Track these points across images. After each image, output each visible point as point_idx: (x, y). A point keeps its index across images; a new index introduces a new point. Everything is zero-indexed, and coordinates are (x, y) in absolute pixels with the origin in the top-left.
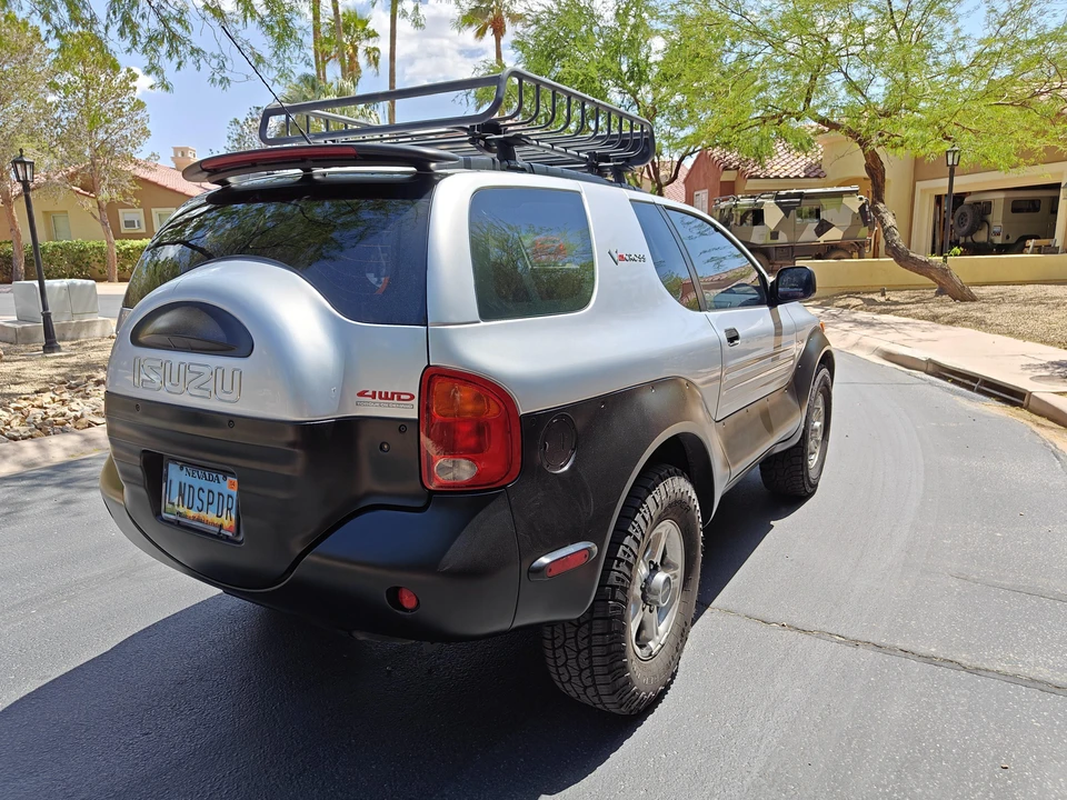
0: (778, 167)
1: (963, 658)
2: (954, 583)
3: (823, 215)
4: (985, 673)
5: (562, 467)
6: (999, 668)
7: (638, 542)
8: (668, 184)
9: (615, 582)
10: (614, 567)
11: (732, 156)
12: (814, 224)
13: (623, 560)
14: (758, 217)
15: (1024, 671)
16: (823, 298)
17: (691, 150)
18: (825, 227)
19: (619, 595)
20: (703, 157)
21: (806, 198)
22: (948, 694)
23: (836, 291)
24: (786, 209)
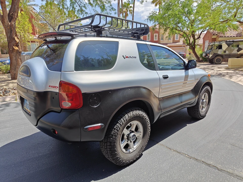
0: (229, 34)
1: (219, 166)
2: (229, 146)
3: (240, 46)
4: (223, 171)
5: (95, 106)
6: (229, 171)
7: (121, 125)
8: (197, 39)
9: (113, 134)
10: (113, 130)
11: (216, 32)
12: (237, 49)
13: (116, 129)
14: (220, 47)
15: (236, 173)
16: (236, 68)
17: (204, 30)
18: (240, 50)
19: (114, 137)
20: (208, 32)
21: (235, 42)
22: (209, 175)
23: (240, 67)
24: (229, 45)
